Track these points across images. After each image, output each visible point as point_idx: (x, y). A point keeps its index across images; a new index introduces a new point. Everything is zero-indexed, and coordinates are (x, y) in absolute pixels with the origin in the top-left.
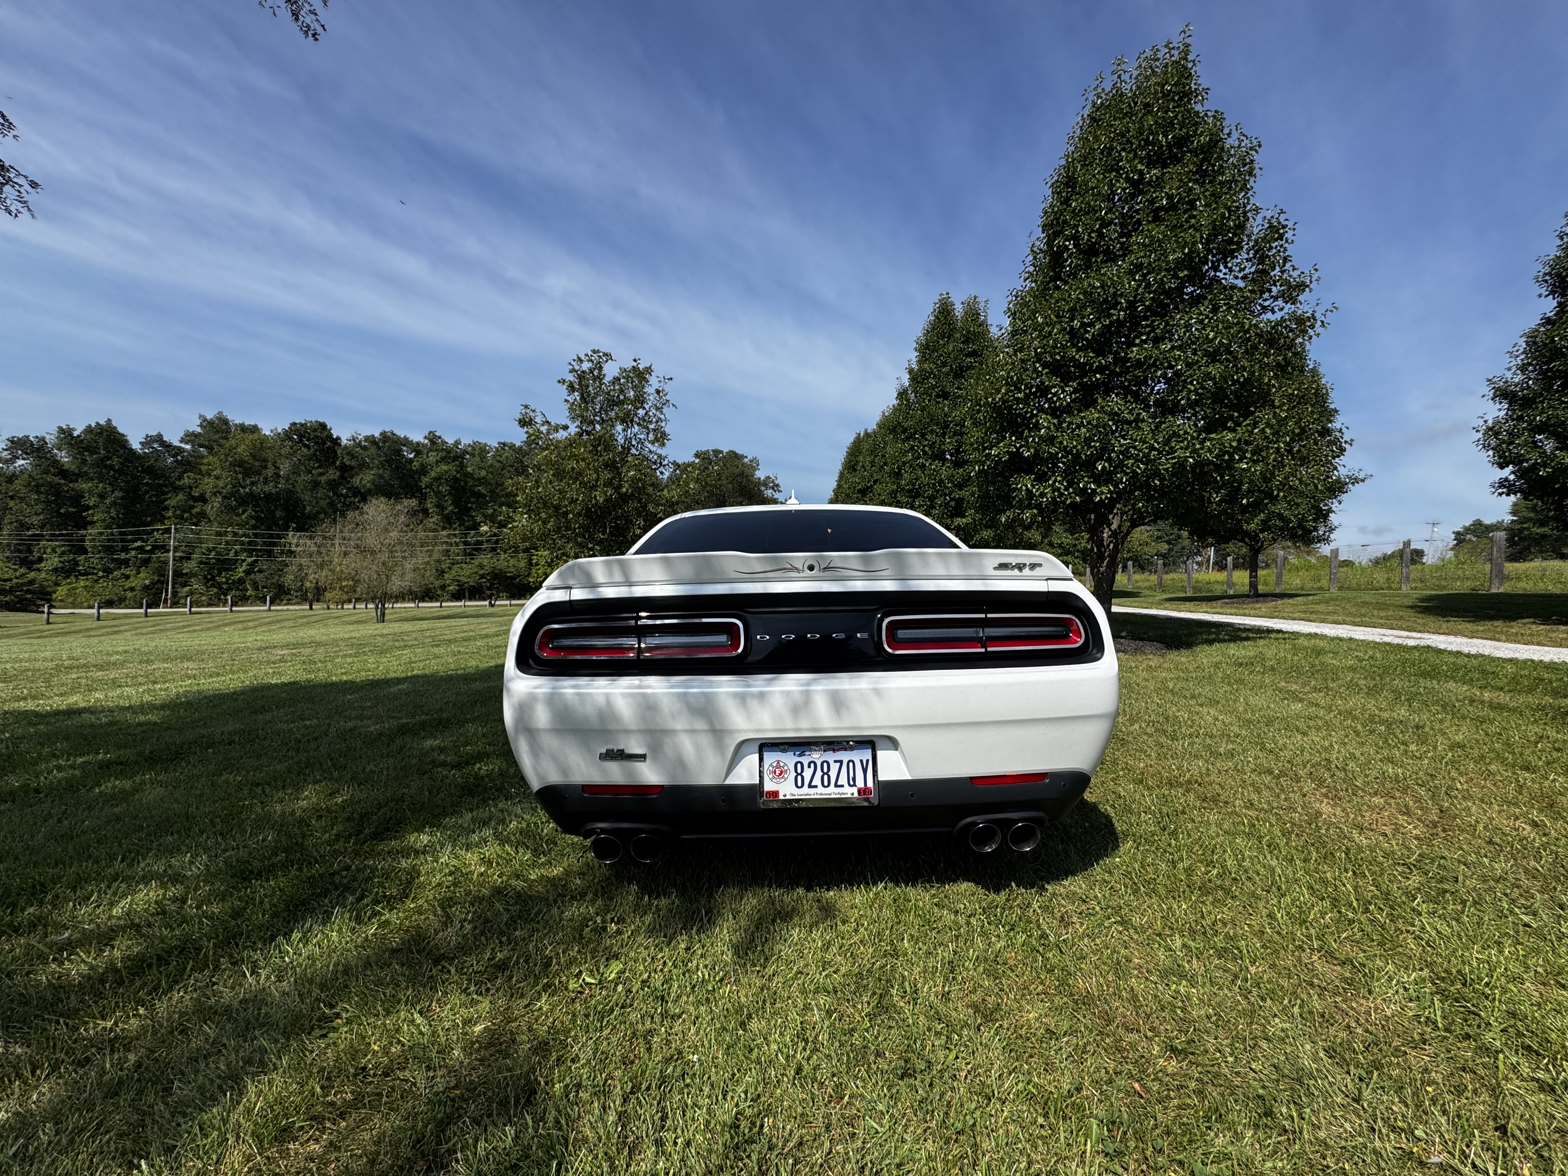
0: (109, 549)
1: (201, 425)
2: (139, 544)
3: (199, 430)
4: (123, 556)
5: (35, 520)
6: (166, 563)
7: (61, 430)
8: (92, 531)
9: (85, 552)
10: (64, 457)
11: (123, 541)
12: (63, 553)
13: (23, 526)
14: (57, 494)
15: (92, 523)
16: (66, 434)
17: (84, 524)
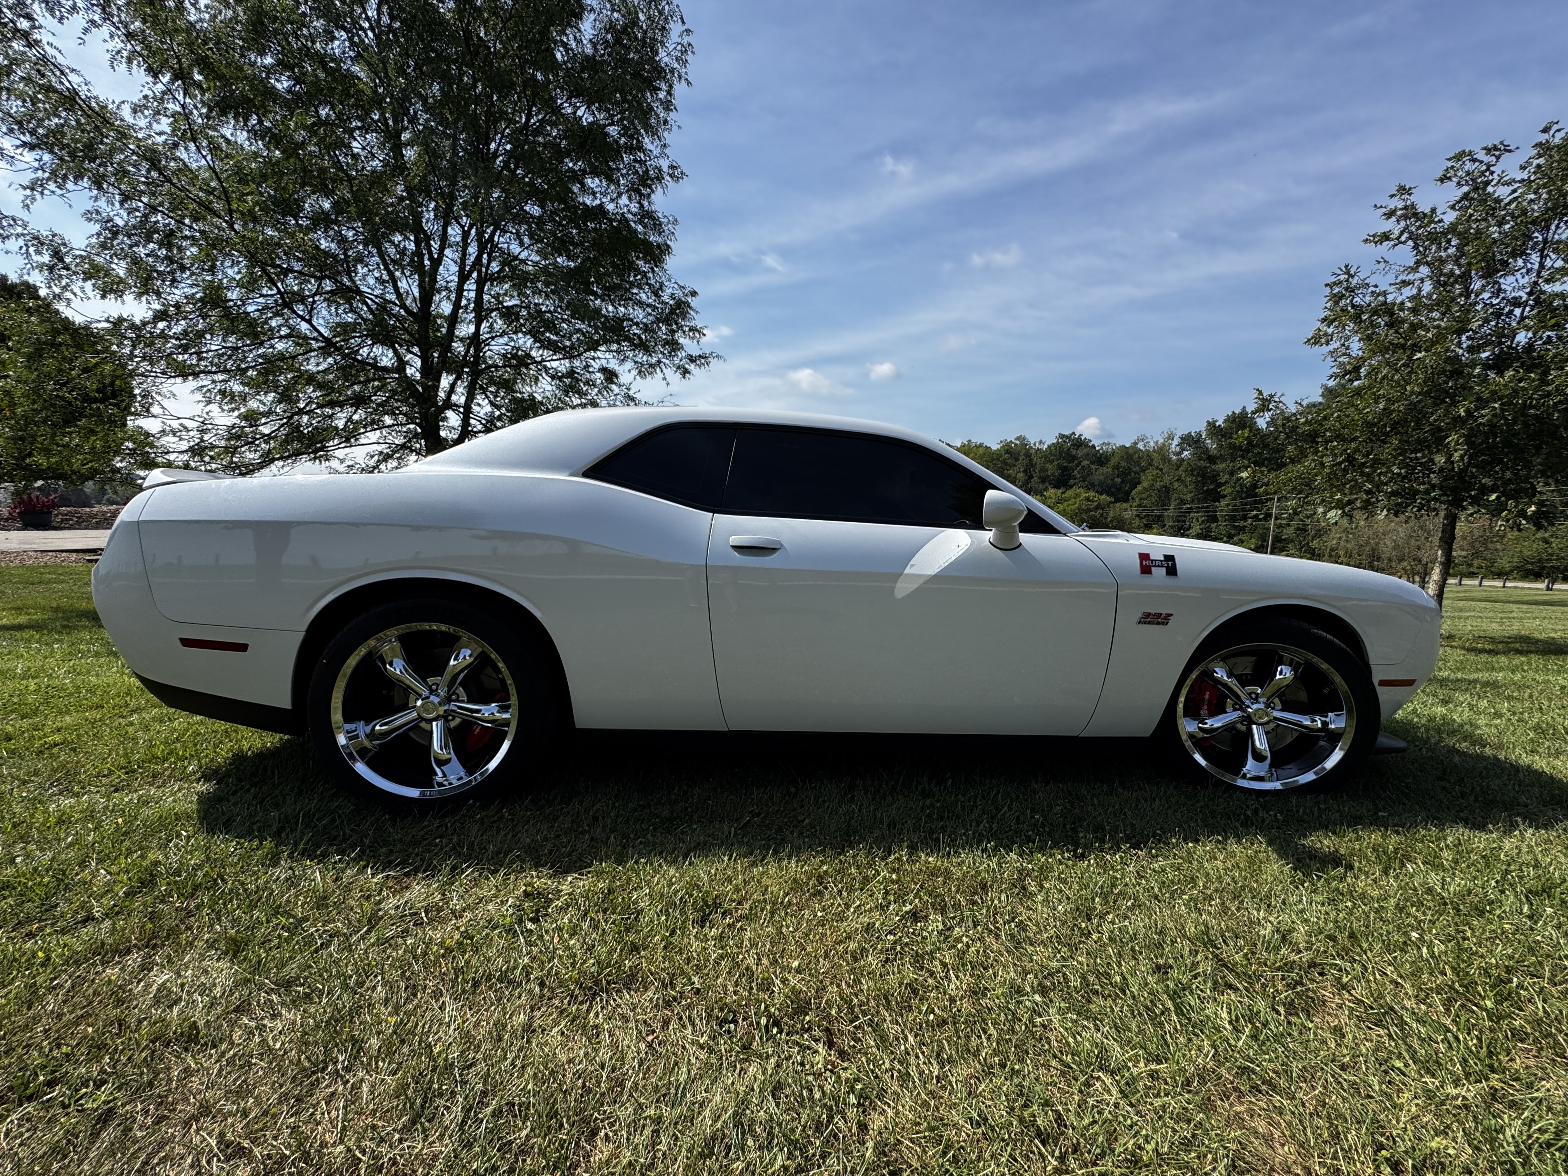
0: (1233, 519)
1: (1323, 395)
2: (1255, 513)
3: (1320, 399)
4: (1242, 523)
5: (1189, 497)
6: (1269, 529)
7: (1208, 423)
8: (1223, 503)
9: (1217, 521)
10: (1211, 445)
11: (1244, 510)
12: (1203, 522)
13: (1183, 502)
14: (1204, 476)
15: (1224, 497)
16: (1212, 426)
17: (1219, 497)
